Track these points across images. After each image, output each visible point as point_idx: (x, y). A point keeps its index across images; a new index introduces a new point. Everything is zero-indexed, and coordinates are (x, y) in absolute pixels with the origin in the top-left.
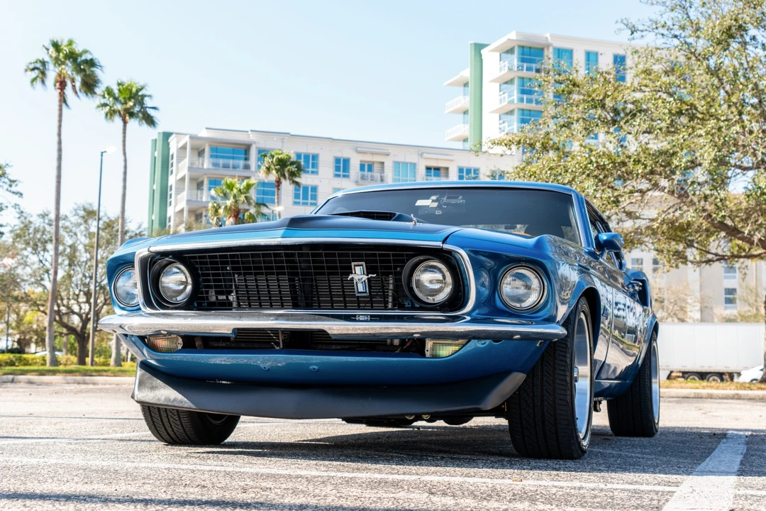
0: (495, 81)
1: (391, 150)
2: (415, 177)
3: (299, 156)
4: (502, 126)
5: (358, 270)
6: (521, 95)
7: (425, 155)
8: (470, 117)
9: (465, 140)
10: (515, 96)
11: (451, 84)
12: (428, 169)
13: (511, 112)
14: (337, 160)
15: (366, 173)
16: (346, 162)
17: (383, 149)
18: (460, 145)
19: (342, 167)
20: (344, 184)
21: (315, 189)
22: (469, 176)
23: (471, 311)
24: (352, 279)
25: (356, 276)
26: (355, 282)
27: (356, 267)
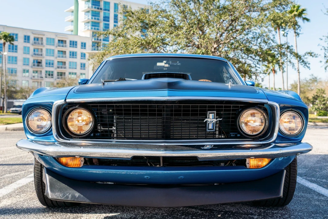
0: (83, 11)
1: (45, 33)
2: (54, 43)
3: (13, 34)
4: (85, 27)
5: (211, 116)
6: (92, 17)
7: (58, 36)
8: (74, 23)
9: (72, 31)
10: (90, 17)
11: (67, 11)
12: (59, 41)
13: (88, 22)
14: (25, 36)
15: (36, 41)
16: (29, 37)
17: (42, 33)
18: (70, 33)
19: (27, 39)
20: (28, 45)
21: (16, 46)
22: (73, 44)
23: (275, 141)
24: (206, 122)
25: (209, 120)
26: (207, 123)
27: (210, 114)
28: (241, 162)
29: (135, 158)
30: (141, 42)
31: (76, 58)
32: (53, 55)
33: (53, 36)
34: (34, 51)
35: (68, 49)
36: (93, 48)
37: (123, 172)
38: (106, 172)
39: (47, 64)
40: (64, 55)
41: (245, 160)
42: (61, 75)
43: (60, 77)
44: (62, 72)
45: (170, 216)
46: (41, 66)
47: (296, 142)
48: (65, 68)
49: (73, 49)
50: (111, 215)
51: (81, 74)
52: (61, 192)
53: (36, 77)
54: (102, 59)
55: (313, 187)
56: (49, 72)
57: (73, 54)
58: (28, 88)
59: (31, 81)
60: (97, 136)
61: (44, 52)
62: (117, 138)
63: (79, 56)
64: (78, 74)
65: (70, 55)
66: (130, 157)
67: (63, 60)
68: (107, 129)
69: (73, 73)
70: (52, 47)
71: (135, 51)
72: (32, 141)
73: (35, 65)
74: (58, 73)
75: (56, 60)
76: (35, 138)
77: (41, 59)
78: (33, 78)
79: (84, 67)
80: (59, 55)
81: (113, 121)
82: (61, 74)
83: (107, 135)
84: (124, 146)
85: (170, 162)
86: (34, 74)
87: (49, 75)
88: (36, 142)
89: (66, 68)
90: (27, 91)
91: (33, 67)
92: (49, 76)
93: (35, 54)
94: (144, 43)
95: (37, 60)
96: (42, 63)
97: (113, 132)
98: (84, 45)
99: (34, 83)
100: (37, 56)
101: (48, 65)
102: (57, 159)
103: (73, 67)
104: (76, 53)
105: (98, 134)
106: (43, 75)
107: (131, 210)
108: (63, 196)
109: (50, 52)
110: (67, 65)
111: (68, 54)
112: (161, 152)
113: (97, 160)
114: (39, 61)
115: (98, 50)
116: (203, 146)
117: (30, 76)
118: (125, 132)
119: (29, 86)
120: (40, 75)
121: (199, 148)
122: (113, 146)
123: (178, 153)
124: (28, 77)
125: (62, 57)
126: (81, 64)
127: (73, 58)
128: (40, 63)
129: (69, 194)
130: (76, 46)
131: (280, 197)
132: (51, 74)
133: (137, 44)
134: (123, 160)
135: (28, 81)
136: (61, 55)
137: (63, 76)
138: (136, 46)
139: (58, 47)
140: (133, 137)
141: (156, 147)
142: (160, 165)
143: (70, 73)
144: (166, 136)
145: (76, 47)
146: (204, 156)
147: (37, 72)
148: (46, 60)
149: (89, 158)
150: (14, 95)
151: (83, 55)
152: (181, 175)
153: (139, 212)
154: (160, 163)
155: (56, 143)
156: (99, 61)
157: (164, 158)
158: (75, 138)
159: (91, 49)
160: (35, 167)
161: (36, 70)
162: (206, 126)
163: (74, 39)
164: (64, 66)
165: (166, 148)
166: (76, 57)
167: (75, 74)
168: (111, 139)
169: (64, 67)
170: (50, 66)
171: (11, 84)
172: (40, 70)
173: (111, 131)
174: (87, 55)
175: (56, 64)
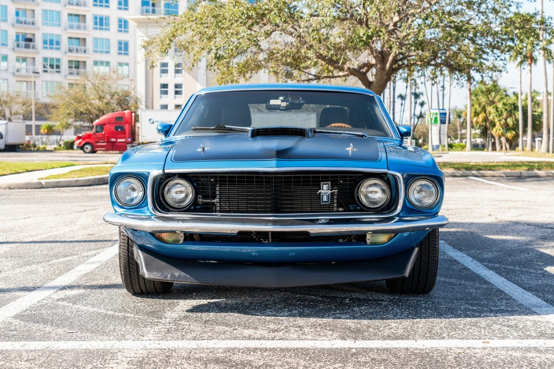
5: (325, 187)
23: (399, 213)
24: (320, 193)
25: (323, 191)
26: (321, 195)
27: (324, 186)
28: (361, 237)
29: (241, 233)
30: (247, 14)
31: (109, 30)
32: (58, 23)
34: (17, 14)
35: (91, 11)
36: (145, 7)
37: (227, 248)
38: (207, 249)
39: (45, 42)
40: (82, 24)
41: (365, 236)
42: (77, 67)
43: (75, 70)
44: (79, 60)
45: (283, 302)
46: (33, 48)
47: (429, 216)
48: (85, 52)
49: (101, 11)
50: (212, 301)
51: (120, 64)
52: (158, 271)
53: (23, 72)
54: (169, 44)
55: (485, 275)
56: (52, 59)
57: (101, 22)
58: (8, 94)
59: (12, 80)
60: (198, 209)
61: (39, 18)
62: (220, 211)
63: (114, 25)
64: (113, 64)
65: (96, 23)
66: (236, 232)
67: (80, 34)
68: (210, 201)
69: (102, 63)
70: (56, 7)
71: (235, 33)
72: (121, 215)
73: (20, 45)
74: (70, 61)
75: (63, 34)
76: (125, 211)
77: (32, 32)
78: (16, 73)
79: (125, 51)
80: (71, 23)
81: (215, 192)
82: (77, 65)
83: (208, 208)
84: (230, 221)
85: (279, 238)
86: (18, 65)
87: (52, 66)
88: (126, 215)
89: (87, 51)
90: (6, 102)
91: (16, 49)
92: (52, 70)
93: (18, 21)
94: (252, 15)
95: (24, 35)
96: (34, 41)
97: (215, 205)
98: (123, 2)
99: (19, 84)
100: (23, 25)
101: (48, 46)
102: (154, 234)
103: (102, 50)
104: (107, 18)
105: (199, 207)
106: (39, 67)
107: (236, 297)
108: (161, 276)
109: (52, 17)
110: (90, 45)
111: (90, 21)
112: (269, 227)
113: (198, 236)
114: (29, 36)
115: (154, 12)
116: (318, 220)
117: (11, 70)
118: (229, 205)
119: (10, 92)
120: (31, 68)
121: (313, 222)
122: (217, 220)
123: (287, 228)
124: (7, 70)
125: (79, 27)
126: (120, 43)
127: (101, 29)
128: (30, 40)
129: (168, 274)
130: (107, 4)
131: (405, 276)
132: (55, 66)
133: (240, 17)
134: (227, 236)
135: (7, 80)
136: (75, 24)
137: (81, 70)
138: (237, 21)
139: (69, 7)
140: (238, 211)
141: (264, 222)
142: (269, 241)
143: (96, 63)
144: (276, 210)
145: (108, 6)
146: (323, 231)
147: (24, 60)
148: (44, 34)
149: (190, 234)
151: (123, 23)
152: (292, 251)
153: (247, 299)
154: (268, 239)
155: (152, 217)
156: (164, 50)
157: (274, 233)
158: (173, 211)
159: (140, 11)
160: (120, 246)
161: (24, 55)
162: (320, 197)
164: (83, 48)
165: (275, 223)
166: (107, 27)
167: (108, 64)
168: (213, 212)
169: (83, 50)
170: (51, 48)
172: (33, 56)
173: (213, 204)
174: (132, 24)
175: (65, 44)
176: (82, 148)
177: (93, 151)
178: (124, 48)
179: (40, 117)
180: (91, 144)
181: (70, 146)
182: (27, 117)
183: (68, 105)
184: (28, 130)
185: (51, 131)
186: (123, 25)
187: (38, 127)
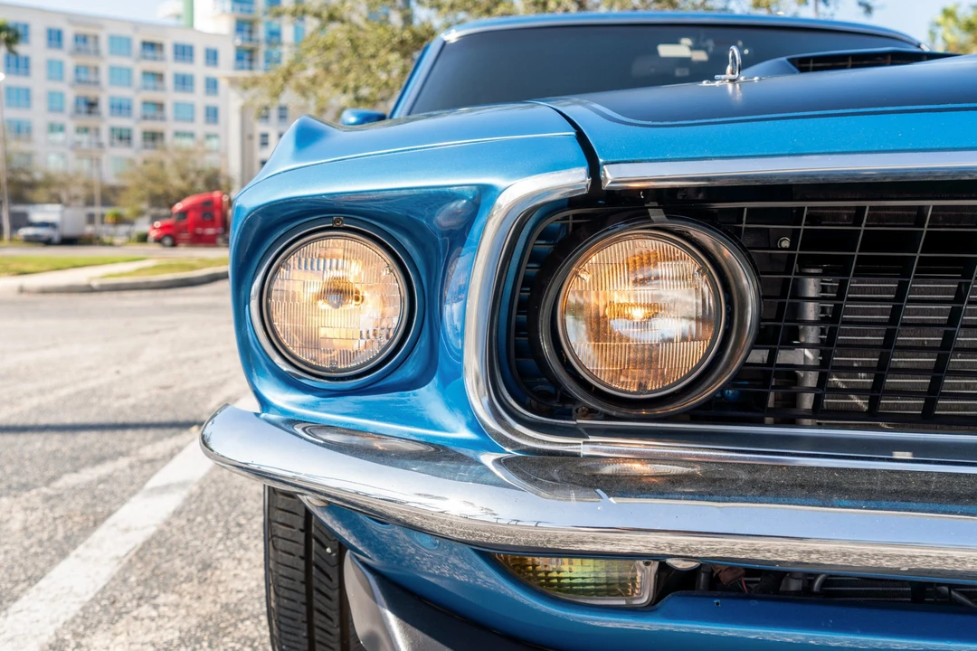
1: (105, 24)
2: (130, 50)
3: (17, 24)
4: (216, 5)
7: (141, 30)
9: (178, 17)
12: (144, 43)
14: (50, 31)
15: (80, 45)
16: (59, 33)
17: (97, 22)
18: (172, 22)
19: (55, 37)
20: (57, 55)
21: (27, 59)
22: (184, 52)
31: (192, 91)
32: (128, 82)
33: (126, 31)
34: (77, 71)
35: (170, 67)
39: (112, 107)
40: (159, 85)
42: (153, 140)
43: (150, 143)
44: (155, 129)
46: (97, 114)
48: (163, 119)
49: (183, 68)
51: (209, 136)
53: (85, 146)
56: (121, 129)
57: (184, 82)
59: (71, 156)
61: (104, 76)
63: (200, 85)
64: (199, 135)
65: (177, 83)
67: (156, 97)
69: (184, 135)
70: (125, 62)
72: (290, 424)
73: (81, 111)
74: (145, 133)
75: (136, 98)
77: (95, 94)
78: (76, 147)
79: (213, 118)
80: (145, 83)
81: (796, 312)
82: (153, 137)
86: (78, 137)
87: (121, 138)
89: (165, 118)
90: (62, 184)
91: (76, 116)
92: (120, 142)
93: (79, 81)
95: (86, 98)
96: (98, 106)
98: (212, 57)
99: (79, 161)
100: (85, 86)
101: (116, 111)
103: (184, 117)
104: (191, 77)
106: (105, 137)
109: (120, 75)
110: (169, 111)
111: (169, 81)
114: (92, 100)
115: (250, 69)
117: (69, 143)
119: (68, 170)
120: (94, 140)
124: (64, 143)
125: (155, 88)
126: (208, 109)
127: (184, 90)
128: (93, 104)
130: (191, 59)
132: (124, 137)
135: (64, 155)
136: (151, 84)
137: (158, 143)
139: (143, 62)
143: (177, 134)
145: (192, 61)
147: (86, 130)
148: (112, 98)
150: (28, 194)
159: (234, 68)
161: (85, 124)
163: (185, 38)
164: (160, 114)
166: (190, 88)
167: (191, 135)
169: (160, 117)
170: (121, 115)
171: (18, 162)
172: (96, 125)
173: (791, 374)
174: (223, 84)
175: (137, 109)
176: (159, 240)
177: (174, 245)
178: (212, 114)
179: (106, 202)
180: (172, 236)
181: (143, 239)
182: (90, 202)
183: (141, 187)
184: (91, 219)
185: (119, 220)
186: (212, 85)
187: (103, 216)
